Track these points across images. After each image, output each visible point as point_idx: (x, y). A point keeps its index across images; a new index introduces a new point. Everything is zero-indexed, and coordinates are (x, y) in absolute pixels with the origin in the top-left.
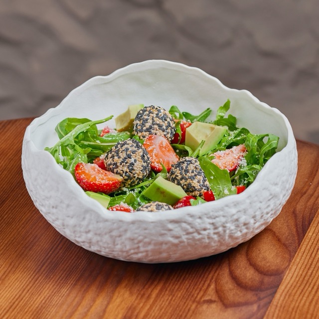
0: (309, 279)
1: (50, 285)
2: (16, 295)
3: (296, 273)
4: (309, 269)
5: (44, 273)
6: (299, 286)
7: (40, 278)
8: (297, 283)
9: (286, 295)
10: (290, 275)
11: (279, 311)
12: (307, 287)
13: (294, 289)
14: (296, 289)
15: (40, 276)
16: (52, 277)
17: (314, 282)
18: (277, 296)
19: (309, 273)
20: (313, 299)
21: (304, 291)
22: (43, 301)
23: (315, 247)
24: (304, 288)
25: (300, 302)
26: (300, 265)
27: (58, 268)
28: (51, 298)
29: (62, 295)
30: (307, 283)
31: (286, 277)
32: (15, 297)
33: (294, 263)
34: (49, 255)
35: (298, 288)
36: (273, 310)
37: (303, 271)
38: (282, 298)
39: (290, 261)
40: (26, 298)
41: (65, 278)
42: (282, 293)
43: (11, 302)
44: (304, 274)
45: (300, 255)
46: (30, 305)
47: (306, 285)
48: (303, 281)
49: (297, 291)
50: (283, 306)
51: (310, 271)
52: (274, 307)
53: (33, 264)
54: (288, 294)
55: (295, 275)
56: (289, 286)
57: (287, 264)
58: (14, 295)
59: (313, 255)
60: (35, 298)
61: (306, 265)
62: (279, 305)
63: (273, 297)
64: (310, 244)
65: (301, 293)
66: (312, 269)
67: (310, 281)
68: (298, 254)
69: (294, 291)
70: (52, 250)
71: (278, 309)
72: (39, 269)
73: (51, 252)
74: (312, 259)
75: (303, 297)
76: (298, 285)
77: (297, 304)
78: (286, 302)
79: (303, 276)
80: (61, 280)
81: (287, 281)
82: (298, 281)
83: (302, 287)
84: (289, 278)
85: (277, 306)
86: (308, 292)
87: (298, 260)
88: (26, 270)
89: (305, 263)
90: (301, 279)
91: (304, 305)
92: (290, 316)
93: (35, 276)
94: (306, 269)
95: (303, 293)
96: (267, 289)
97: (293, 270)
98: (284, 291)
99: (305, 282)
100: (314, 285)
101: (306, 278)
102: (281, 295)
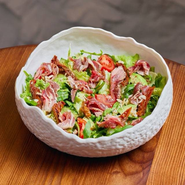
0: (169, 153)
1: (28, 168)
2: (10, 176)
3: (161, 150)
4: (168, 146)
5: (23, 160)
6: (164, 159)
7: (21, 163)
8: (163, 156)
9: (157, 165)
10: (158, 151)
11: (155, 176)
12: (168, 158)
13: (161, 160)
14: (162, 160)
15: (21, 162)
16: (28, 162)
17: (171, 155)
18: (153, 166)
19: (168, 149)
20: (172, 166)
21: (167, 161)
22: (26, 179)
23: (170, 131)
24: (166, 160)
25: (165, 169)
26: (163, 144)
27: (30, 156)
28: (30, 177)
29: (35, 174)
30: (168, 156)
31: (156, 153)
32: (9, 178)
33: (159, 143)
34: (24, 147)
35: (164, 160)
36: (151, 176)
37: (165, 148)
38: (155, 168)
39: (157, 142)
40: (16, 178)
41: (35, 162)
42: (155, 164)
43: (8, 181)
44: (166, 150)
45: (162, 137)
46: (18, 182)
47: (167, 157)
48: (165, 155)
49: (163, 162)
50: (156, 173)
51: (169, 148)
52: (152, 174)
53: (16, 154)
54: (158, 165)
55: (161, 151)
56: (158, 159)
57: (156, 144)
58: (9, 177)
59: (169, 136)
60: (21, 177)
61: (166, 144)
62: (154, 172)
63: (151, 167)
64: (167, 129)
65: (165, 163)
66: (169, 146)
67: (169, 154)
68: (161, 137)
69: (162, 162)
70: (26, 144)
71: (154, 174)
72: (20, 157)
73: (25, 145)
74: (169, 139)
75: (167, 165)
76: (163, 157)
77: (164, 171)
78: (158, 170)
79: (165, 152)
80: (33, 164)
81: (157, 156)
82: (163, 155)
83: (166, 159)
84: (158, 153)
85: (153, 173)
86: (169, 162)
87: (161, 141)
88: (13, 158)
89: (166, 142)
90: (164, 154)
91: (168, 171)
92: (161, 179)
93: (18, 162)
94: (167, 146)
95: (166, 163)
96: (147, 162)
97: (160, 147)
98: (156, 162)
99: (167, 155)
100: (172, 157)
101: (167, 153)
102: (155, 165)
